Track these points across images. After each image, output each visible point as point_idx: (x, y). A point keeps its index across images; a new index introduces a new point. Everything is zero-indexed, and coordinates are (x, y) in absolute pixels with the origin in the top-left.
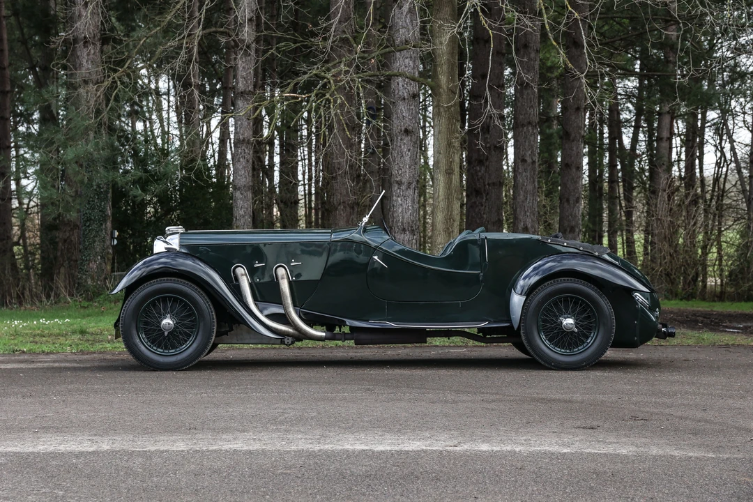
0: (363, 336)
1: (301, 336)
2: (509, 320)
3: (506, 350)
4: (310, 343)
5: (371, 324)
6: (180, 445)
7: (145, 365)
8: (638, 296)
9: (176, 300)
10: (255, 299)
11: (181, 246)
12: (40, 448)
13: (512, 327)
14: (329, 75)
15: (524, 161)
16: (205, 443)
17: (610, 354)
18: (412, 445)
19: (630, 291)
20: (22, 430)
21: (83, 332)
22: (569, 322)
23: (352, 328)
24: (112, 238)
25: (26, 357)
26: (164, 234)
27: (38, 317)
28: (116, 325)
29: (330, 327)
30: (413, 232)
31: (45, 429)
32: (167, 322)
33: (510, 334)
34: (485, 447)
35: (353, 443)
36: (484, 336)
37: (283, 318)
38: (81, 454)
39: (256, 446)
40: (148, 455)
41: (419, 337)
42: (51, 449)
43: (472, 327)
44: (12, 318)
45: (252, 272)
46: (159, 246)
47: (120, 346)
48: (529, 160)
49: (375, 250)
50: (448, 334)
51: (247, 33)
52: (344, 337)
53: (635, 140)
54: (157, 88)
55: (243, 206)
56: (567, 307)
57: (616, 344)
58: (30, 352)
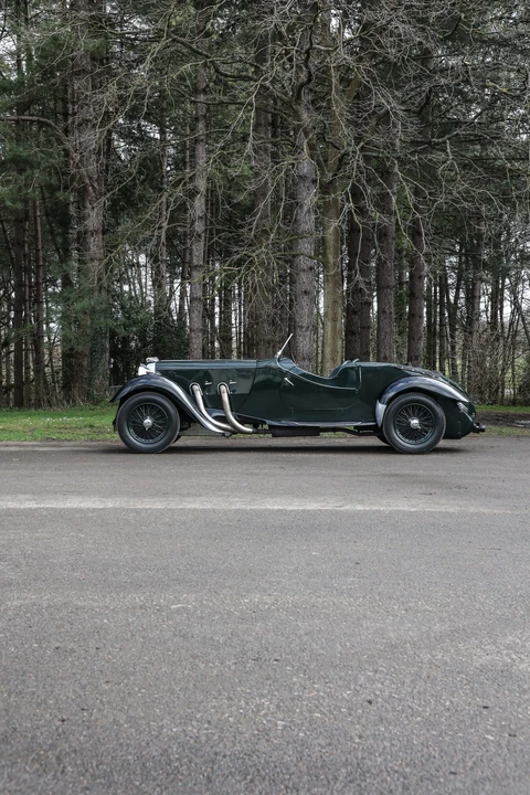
0: (278, 431)
1: (236, 431)
2: (375, 421)
3: (374, 441)
4: (242, 436)
5: (284, 423)
6: (158, 504)
7: (131, 450)
8: (461, 405)
9: (153, 407)
10: (206, 406)
11: (156, 370)
12: (68, 505)
13: (377, 425)
14: (254, 255)
15: (384, 312)
16: (175, 504)
17: (443, 443)
18: (312, 506)
19: (455, 401)
20: (56, 493)
21: (91, 426)
22: (415, 422)
23: (270, 426)
24: (110, 363)
25: (53, 443)
26: (146, 363)
27: (62, 416)
28: (114, 423)
29: (255, 426)
30: (310, 360)
31: (72, 493)
32: (148, 421)
33: (377, 431)
34: (360, 508)
35: (272, 505)
36: (359, 432)
37: (224, 419)
38: (94, 510)
39: (208, 506)
40: (138, 512)
41: (315, 432)
42: (75, 506)
43: (350, 425)
44: (46, 417)
45: (204, 388)
46: (142, 371)
47: (117, 436)
48: (388, 311)
49: (286, 374)
50: (334, 430)
51: (199, 227)
52: (265, 432)
53: (457, 297)
54: (138, 262)
56: (414, 413)
57: (447, 437)
58: (58, 439)
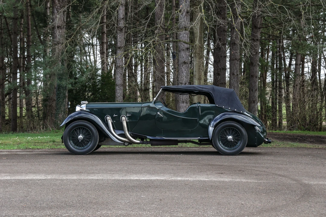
0: (154, 142)
1: (131, 143)
2: (208, 137)
5: (158, 138)
6: (75, 177)
7: (72, 153)
8: (257, 128)
9: (84, 129)
10: (114, 128)
11: (86, 109)
12: (27, 178)
13: (209, 139)
14: (151, 42)
16: (83, 177)
18: (153, 178)
19: (253, 126)
20: (22, 173)
21: (54, 142)
22: (230, 137)
23: (150, 139)
24: (68, 105)
25: (30, 150)
26: (80, 104)
27: (37, 136)
28: (62, 138)
29: (142, 139)
30: (187, 103)
31: (30, 173)
32: (81, 137)
33: (209, 142)
34: (179, 179)
35: (134, 177)
36: (201, 142)
37: (124, 135)
38: (40, 180)
39: (101, 178)
40: (62, 180)
41: (176, 142)
42: (31, 178)
43: (196, 139)
44: (28, 136)
45: (113, 118)
46: (78, 109)
47: (63, 147)
49: (159, 110)
50: (186, 142)
51: (122, 24)
52: (147, 143)
55: (119, 92)
56: (229, 133)
58: (32, 149)
